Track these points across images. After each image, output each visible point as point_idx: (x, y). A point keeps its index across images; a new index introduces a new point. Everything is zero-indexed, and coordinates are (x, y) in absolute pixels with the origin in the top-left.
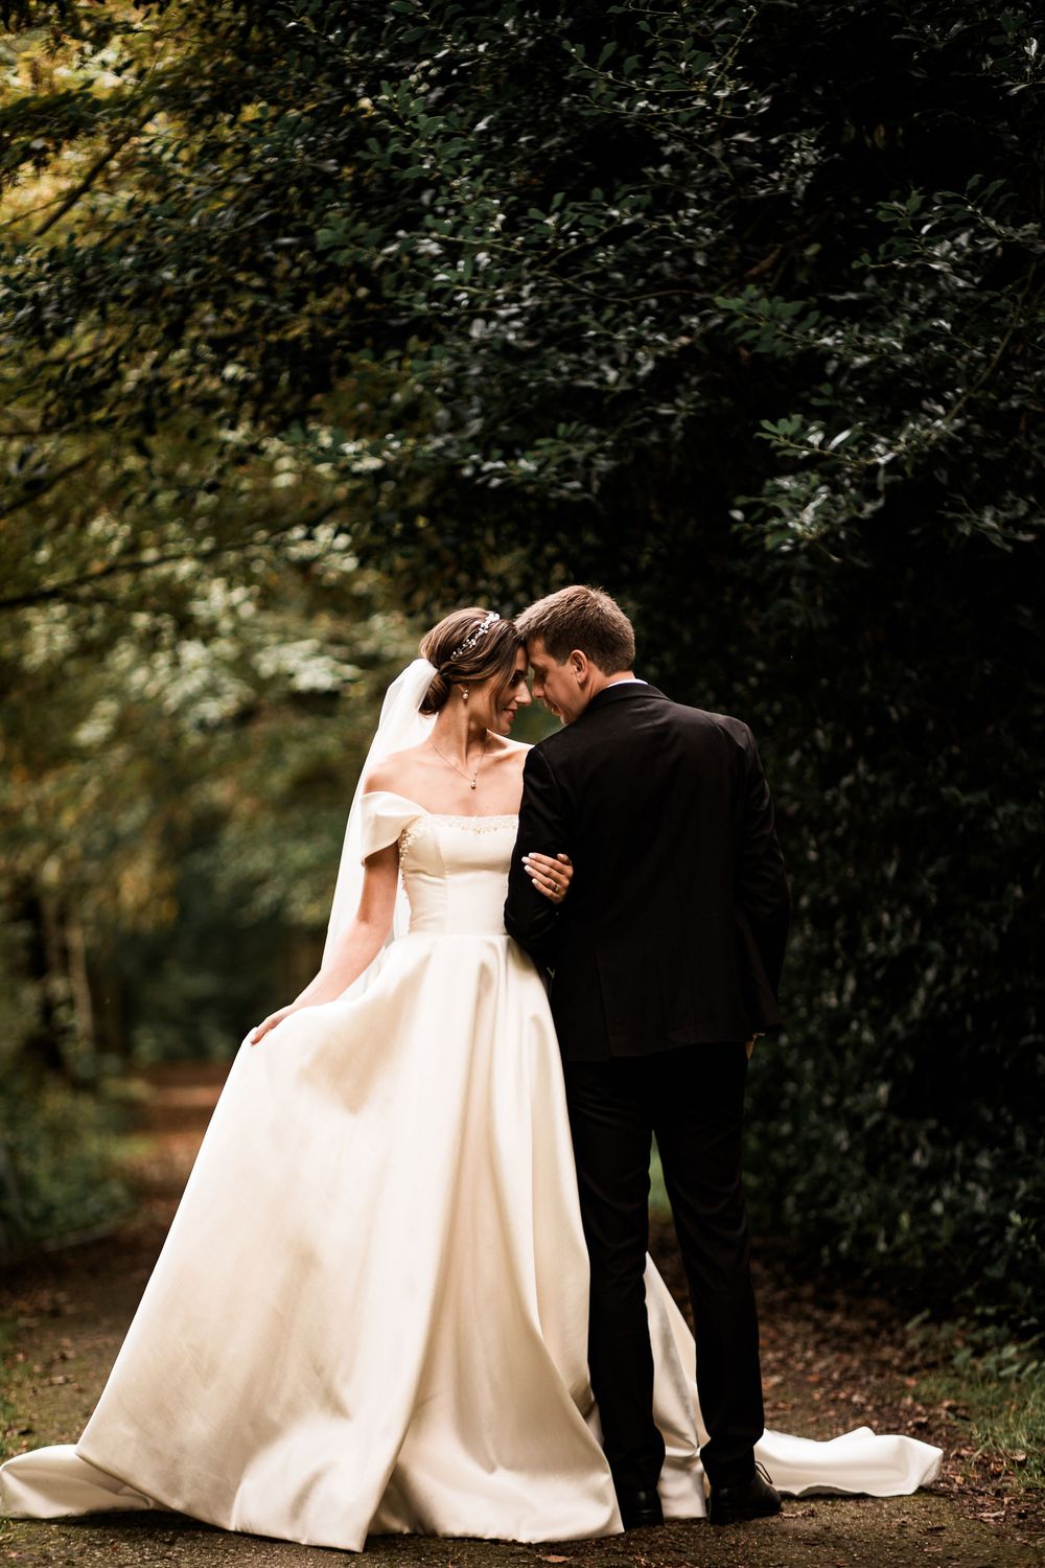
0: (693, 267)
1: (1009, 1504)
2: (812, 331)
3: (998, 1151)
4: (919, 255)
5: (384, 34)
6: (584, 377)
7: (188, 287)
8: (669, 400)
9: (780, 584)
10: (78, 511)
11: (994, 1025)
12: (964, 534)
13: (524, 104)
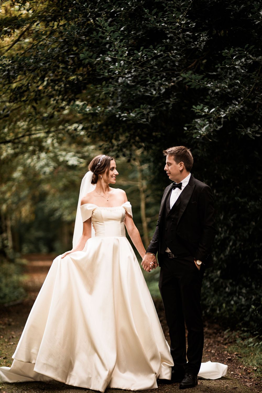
0: (175, 65)
1: (253, 381)
2: (205, 83)
3: (248, 289)
4: (233, 64)
5: (97, 4)
6: (147, 93)
7: (47, 67)
8: (169, 99)
9: (195, 145)
10: (14, 119)
11: (247, 256)
12: (243, 135)
13: (133, 23)
